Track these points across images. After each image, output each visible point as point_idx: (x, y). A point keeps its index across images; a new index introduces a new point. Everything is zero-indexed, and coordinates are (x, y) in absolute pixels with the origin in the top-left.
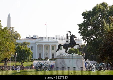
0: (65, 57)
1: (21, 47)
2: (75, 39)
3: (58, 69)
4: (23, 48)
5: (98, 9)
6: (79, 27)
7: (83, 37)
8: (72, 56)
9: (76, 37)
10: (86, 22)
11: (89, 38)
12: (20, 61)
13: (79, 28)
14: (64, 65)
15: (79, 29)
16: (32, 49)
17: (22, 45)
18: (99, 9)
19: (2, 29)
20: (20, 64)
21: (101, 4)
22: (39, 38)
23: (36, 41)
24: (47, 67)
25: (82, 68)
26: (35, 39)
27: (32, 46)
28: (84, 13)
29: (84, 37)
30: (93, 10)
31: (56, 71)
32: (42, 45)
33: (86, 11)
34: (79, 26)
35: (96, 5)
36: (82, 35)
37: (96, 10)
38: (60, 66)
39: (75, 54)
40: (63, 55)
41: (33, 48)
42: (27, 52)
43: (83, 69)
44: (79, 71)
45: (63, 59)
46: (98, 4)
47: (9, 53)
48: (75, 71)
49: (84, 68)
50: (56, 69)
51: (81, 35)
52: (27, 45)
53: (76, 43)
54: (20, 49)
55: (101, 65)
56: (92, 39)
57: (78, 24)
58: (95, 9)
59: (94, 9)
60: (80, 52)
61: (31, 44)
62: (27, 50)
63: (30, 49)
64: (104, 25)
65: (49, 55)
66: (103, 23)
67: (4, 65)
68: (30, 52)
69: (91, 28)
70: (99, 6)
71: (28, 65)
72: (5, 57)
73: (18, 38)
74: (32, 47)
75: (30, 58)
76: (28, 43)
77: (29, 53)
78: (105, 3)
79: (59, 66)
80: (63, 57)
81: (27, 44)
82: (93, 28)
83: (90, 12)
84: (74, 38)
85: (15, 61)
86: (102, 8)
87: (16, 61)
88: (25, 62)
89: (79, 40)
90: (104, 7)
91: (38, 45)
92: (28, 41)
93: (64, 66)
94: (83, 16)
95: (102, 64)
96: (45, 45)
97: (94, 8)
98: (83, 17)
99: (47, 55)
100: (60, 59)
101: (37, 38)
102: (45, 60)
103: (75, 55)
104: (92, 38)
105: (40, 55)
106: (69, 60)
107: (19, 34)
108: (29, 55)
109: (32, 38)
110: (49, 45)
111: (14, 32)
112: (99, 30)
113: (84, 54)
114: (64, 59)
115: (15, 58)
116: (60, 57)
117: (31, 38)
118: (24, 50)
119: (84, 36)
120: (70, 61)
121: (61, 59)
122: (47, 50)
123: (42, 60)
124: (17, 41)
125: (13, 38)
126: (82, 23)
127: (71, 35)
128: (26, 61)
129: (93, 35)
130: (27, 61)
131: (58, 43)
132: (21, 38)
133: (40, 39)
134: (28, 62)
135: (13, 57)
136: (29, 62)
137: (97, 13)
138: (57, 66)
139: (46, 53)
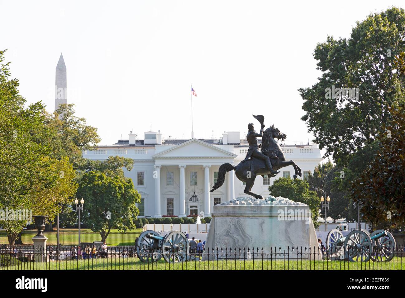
0: (242, 211)
1: (98, 175)
2: (279, 142)
3: (220, 256)
4: (107, 180)
5: (371, 33)
6: (305, 101)
7: (318, 135)
8: (271, 207)
9: (283, 137)
10: (329, 81)
11: (341, 138)
12: (97, 228)
13: (305, 104)
14: (240, 239)
15: (306, 107)
16: (140, 183)
17: (102, 167)
18: (377, 32)
19: (22, 112)
20: (97, 238)
21: (383, 15)
22: (167, 142)
23: (156, 153)
24: (178, 249)
25: (308, 251)
26: (153, 145)
27: (141, 170)
28: (321, 48)
29: (321, 137)
30: (352, 36)
31: (211, 262)
32: (177, 169)
33: (330, 40)
34: (304, 96)
35: (365, 19)
36: (314, 129)
37: (365, 35)
38: (226, 244)
39: (281, 198)
40: (238, 202)
41: (145, 180)
42: (122, 195)
43: (312, 255)
44: (291, 261)
45: (236, 219)
46: (371, 16)
47: (54, 199)
48: (278, 261)
49: (317, 251)
50: (211, 256)
51: (312, 127)
52: (123, 169)
53: (283, 159)
54: (96, 183)
55: (376, 239)
56: (352, 141)
57: (301, 90)
58: (362, 33)
59: (357, 34)
60: (314, 190)
61: (135, 164)
62: (120, 188)
63: (134, 182)
64: (394, 92)
65: (203, 202)
66: (391, 82)
67: (33, 243)
68: (132, 192)
69: (347, 102)
70: (378, 23)
71: (124, 242)
72: (39, 214)
73: (91, 144)
74: (140, 176)
75: (134, 217)
76: (127, 163)
77: (128, 198)
78: (399, 11)
79: (222, 243)
80: (237, 210)
81: (121, 165)
82: (356, 104)
83: (342, 43)
84: (276, 139)
85: (76, 227)
86: (386, 29)
87: (82, 228)
88: (116, 231)
89: (310, 147)
90: (395, 25)
91: (163, 169)
92: (127, 154)
93: (241, 242)
94: (317, 58)
95: (380, 234)
96: (187, 168)
97: (357, 31)
98: (319, 61)
99: (194, 204)
100: (224, 219)
101: (157, 141)
102: (187, 221)
103: (280, 201)
104: (352, 138)
105: (170, 202)
106: (260, 220)
107: (93, 129)
108: (128, 205)
109: (142, 142)
110: (202, 169)
111: (75, 120)
112: (376, 110)
113: (329, 199)
114: (242, 219)
115: (78, 214)
116: (225, 210)
117: (137, 141)
118: (110, 188)
119: (321, 134)
120: (261, 224)
121: (229, 219)
122: (196, 183)
123: (177, 221)
124: (87, 156)
125: (70, 144)
126: (314, 84)
127: (265, 129)
128: (116, 227)
129: (356, 130)
130: (120, 228)
131: (235, 161)
132: (99, 144)
133: (171, 146)
134: (125, 229)
135: (72, 213)
136: (128, 231)
137: (369, 46)
138: (213, 242)
139: (193, 198)
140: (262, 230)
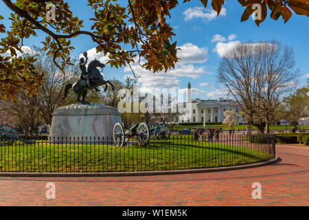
0: (69, 112)
8: (86, 109)
14: (66, 130)
106: (79, 117)
120: (79, 120)
140: (79, 123)
